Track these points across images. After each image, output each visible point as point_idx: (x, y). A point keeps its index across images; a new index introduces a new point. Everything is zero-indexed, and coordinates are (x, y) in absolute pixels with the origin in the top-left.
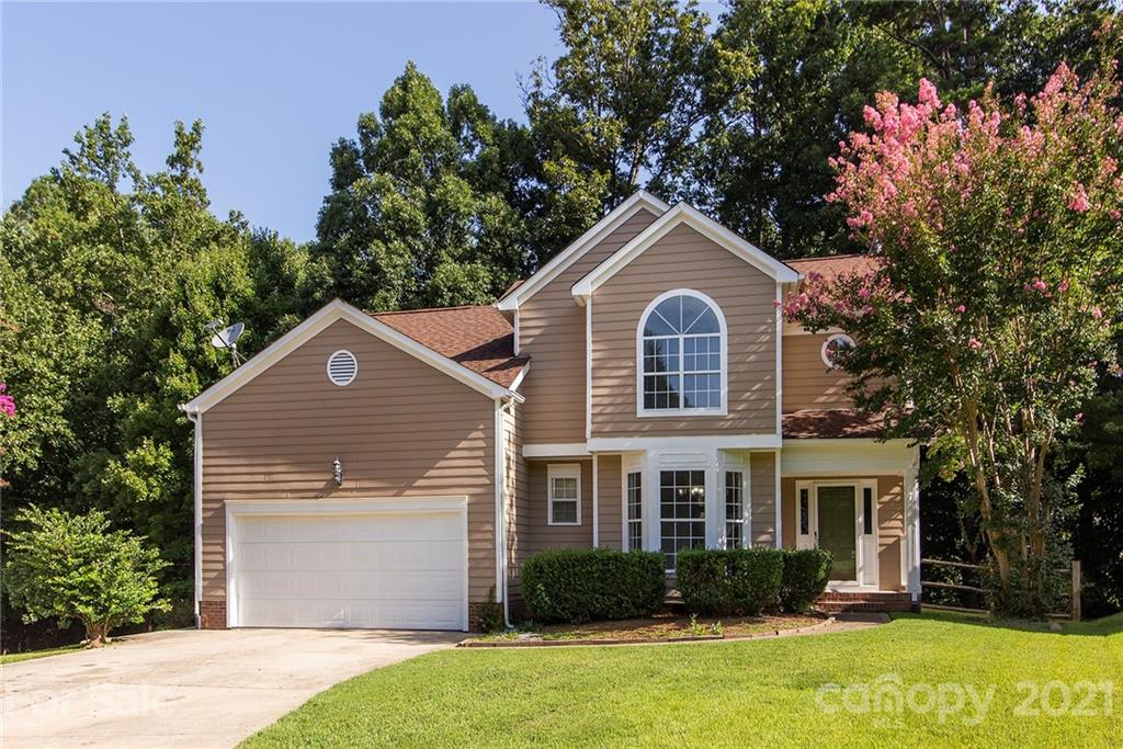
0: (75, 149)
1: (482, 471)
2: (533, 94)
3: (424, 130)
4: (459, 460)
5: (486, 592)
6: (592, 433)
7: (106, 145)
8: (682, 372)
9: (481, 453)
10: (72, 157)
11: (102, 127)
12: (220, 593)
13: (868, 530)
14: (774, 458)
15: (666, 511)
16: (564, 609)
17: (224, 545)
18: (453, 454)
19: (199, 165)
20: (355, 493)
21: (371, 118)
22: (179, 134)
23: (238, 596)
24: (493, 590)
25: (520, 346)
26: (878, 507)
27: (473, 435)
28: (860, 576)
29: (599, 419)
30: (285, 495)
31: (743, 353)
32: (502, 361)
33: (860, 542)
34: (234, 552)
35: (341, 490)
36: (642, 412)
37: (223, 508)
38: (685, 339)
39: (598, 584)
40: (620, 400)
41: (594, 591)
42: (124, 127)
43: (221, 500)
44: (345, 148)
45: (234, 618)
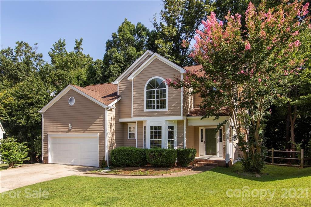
0: (53, 48)
1: (102, 127)
2: (154, 23)
3: (125, 36)
4: (97, 124)
5: (103, 157)
6: (133, 116)
7: (60, 46)
8: (156, 99)
9: (102, 122)
10: (52, 50)
11: (60, 42)
12: (47, 155)
13: (221, 141)
14: (184, 122)
15: (152, 137)
16: (119, 163)
17: (48, 144)
18: (96, 122)
19: (82, 48)
20: (74, 132)
21: (115, 34)
22: (76, 42)
23: (51, 156)
24: (104, 157)
25: (119, 93)
26: (223, 134)
27: (100, 117)
28: (218, 154)
29: (135, 112)
30: (60, 132)
31: (172, 93)
32: (114, 97)
33: (218, 145)
34: (50, 146)
35: (71, 131)
36: (146, 110)
37: (47, 135)
38: (157, 90)
39: (127, 157)
40: (140, 107)
41: (126, 159)
42: (64, 42)
43: (47, 133)
44: (109, 42)
45: (50, 161)
